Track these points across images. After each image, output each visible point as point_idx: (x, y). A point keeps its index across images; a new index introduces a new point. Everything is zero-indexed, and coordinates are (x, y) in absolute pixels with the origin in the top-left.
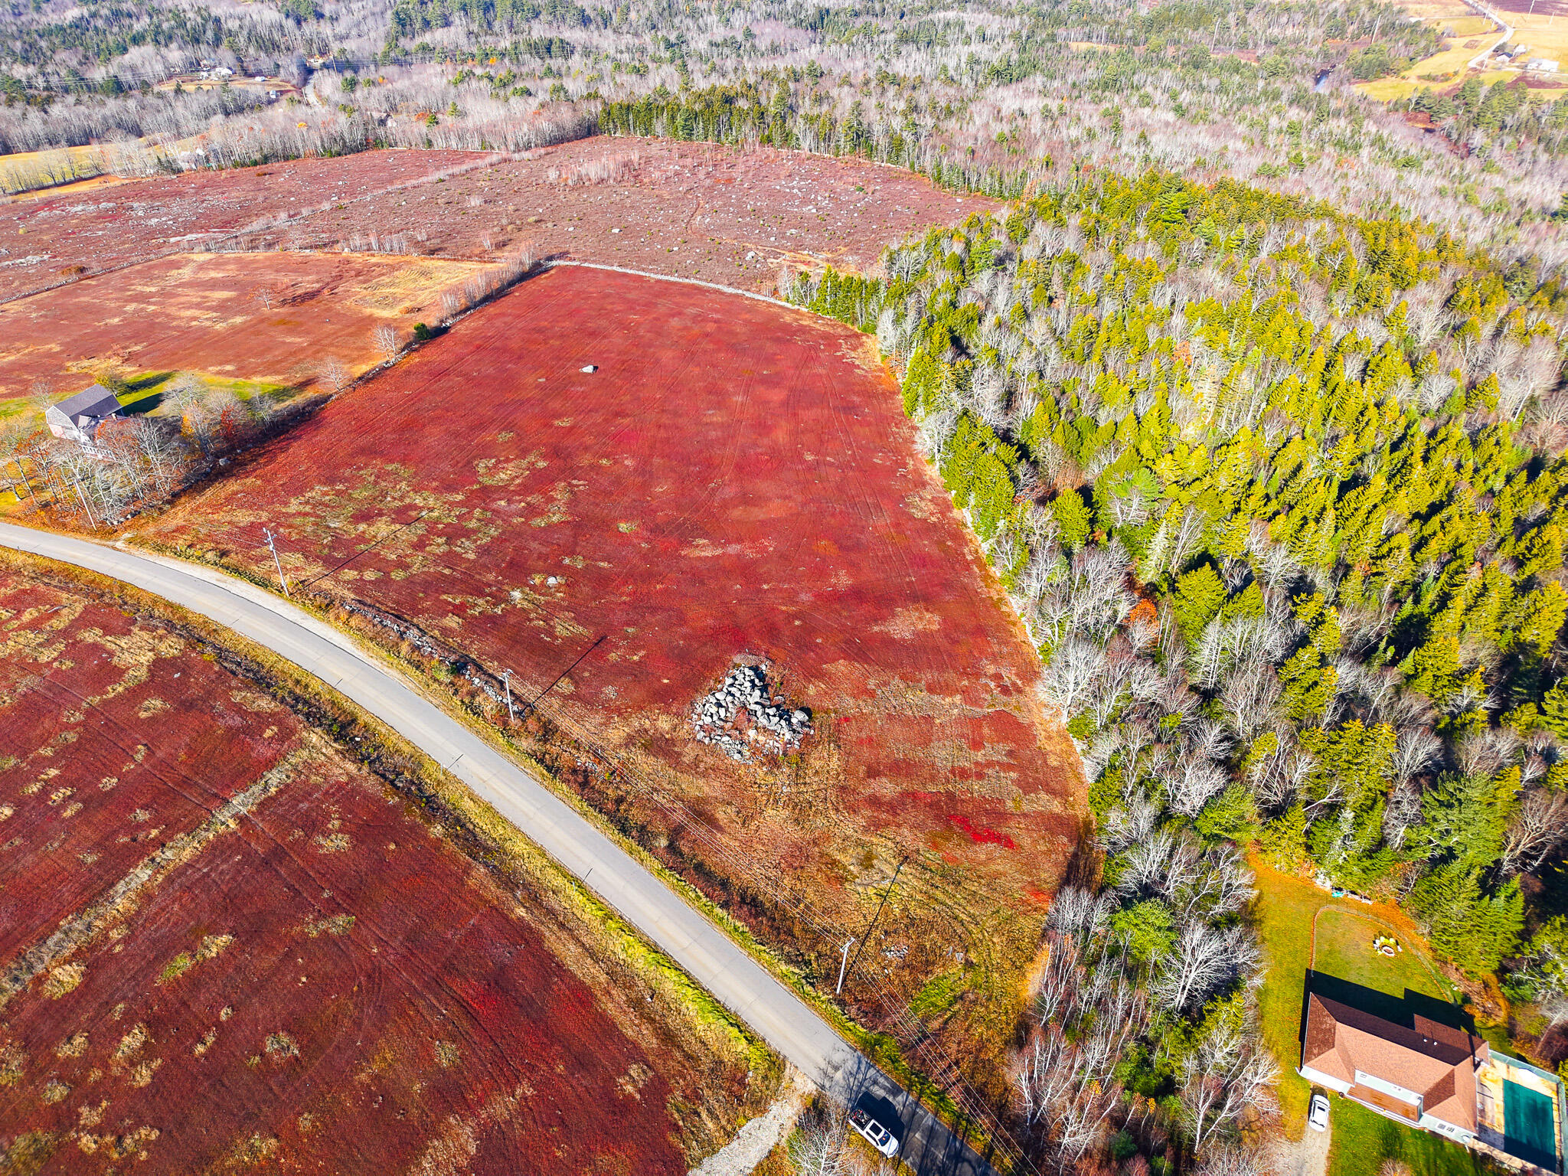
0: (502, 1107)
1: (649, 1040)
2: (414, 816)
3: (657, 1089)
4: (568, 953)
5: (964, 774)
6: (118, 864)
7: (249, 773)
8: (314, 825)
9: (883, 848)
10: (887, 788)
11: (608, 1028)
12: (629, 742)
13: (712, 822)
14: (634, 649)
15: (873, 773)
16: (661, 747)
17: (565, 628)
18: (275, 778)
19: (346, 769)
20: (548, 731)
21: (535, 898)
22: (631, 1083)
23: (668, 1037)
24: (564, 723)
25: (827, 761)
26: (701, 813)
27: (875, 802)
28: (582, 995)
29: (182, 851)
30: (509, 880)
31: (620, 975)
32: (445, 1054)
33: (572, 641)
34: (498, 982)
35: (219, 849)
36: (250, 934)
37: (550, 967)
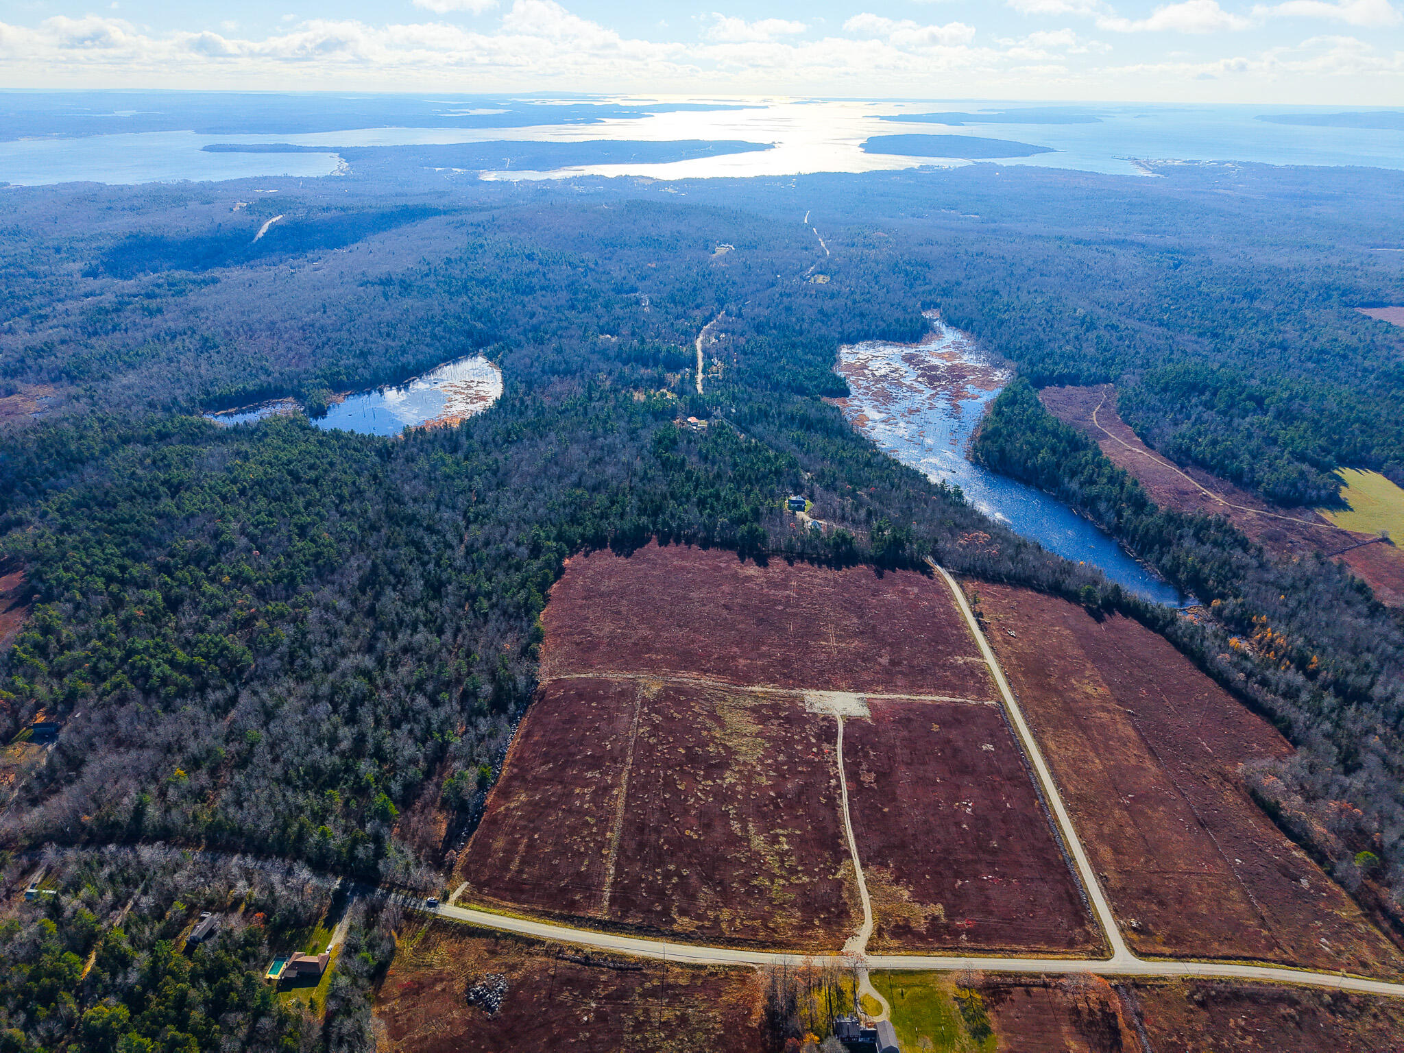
0: (508, 876)
1: (486, 898)
2: (565, 912)
3: (480, 892)
4: (510, 904)
5: (414, 1005)
6: (619, 872)
7: (613, 901)
8: (585, 897)
9: (438, 968)
10: (438, 988)
11: (495, 896)
12: (523, 964)
13: (489, 952)
14: (539, 1000)
15: (444, 990)
16: (513, 968)
17: (565, 996)
18: (606, 903)
19: (591, 913)
20: (547, 954)
21: (525, 912)
22: (486, 890)
23: (482, 901)
24: (544, 959)
25: (458, 987)
26: (493, 953)
27: (442, 980)
28: (503, 899)
29: (609, 880)
30: (533, 911)
31: (496, 906)
32: (525, 876)
33: (561, 991)
34: (522, 891)
35: (602, 883)
36: (579, 874)
37: (513, 900)
